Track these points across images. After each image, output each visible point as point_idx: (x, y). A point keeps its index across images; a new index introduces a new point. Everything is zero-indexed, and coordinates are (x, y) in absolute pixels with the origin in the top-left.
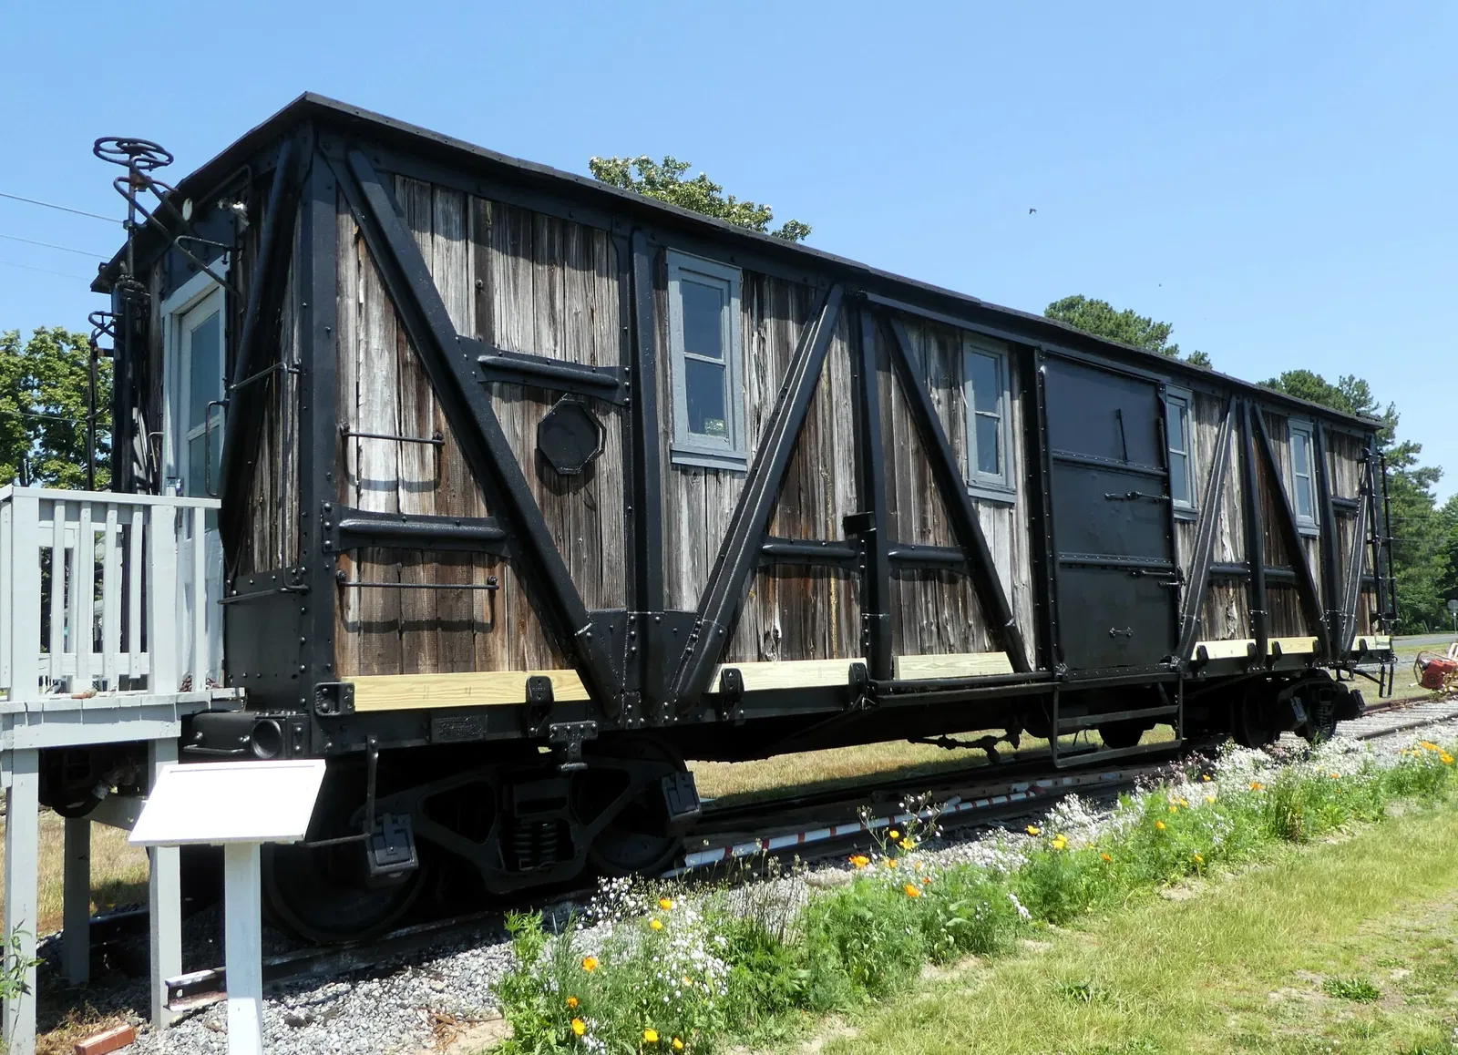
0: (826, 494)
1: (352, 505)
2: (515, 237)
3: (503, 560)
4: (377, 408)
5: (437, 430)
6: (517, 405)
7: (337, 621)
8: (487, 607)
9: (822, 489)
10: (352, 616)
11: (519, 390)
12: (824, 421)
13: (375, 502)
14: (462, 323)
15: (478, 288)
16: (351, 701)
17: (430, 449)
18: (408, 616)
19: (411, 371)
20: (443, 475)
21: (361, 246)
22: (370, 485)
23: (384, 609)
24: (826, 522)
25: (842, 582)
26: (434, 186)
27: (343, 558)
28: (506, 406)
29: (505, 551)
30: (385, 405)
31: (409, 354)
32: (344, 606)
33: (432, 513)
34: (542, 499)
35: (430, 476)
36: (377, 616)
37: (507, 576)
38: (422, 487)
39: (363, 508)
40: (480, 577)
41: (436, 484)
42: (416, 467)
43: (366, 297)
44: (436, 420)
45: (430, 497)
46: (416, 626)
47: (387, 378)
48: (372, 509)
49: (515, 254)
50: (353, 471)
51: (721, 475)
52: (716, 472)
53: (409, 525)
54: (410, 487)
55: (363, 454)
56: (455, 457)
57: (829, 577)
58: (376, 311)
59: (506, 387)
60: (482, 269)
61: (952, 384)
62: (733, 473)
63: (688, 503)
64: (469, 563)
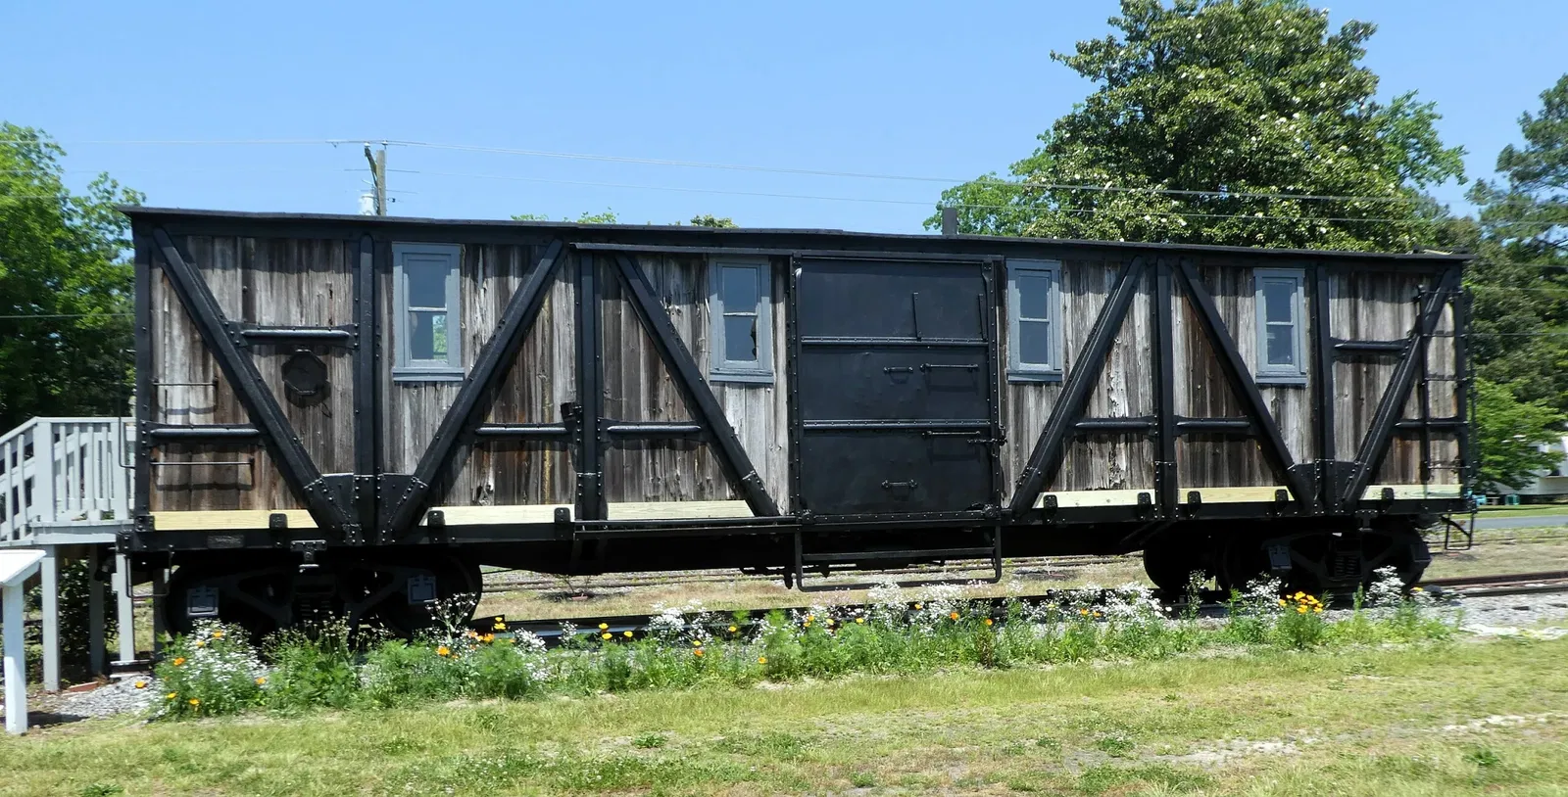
0: (543, 390)
1: (161, 421)
2: (271, 256)
3: (260, 447)
4: (177, 367)
5: (216, 376)
6: (273, 358)
7: (151, 483)
8: (249, 473)
9: (539, 388)
10: (160, 482)
11: (273, 348)
12: (543, 339)
13: (176, 420)
14: (233, 313)
15: (244, 291)
16: (153, 525)
17: (211, 389)
18: (194, 481)
19: (199, 345)
20: (220, 400)
21: (166, 282)
22: (173, 412)
23: (180, 476)
24: (543, 411)
25: (558, 454)
26: (213, 238)
27: (155, 450)
28: (263, 360)
29: (261, 442)
30: (183, 365)
31: (197, 336)
32: (156, 475)
33: (212, 424)
34: (290, 413)
35: (211, 404)
36: (176, 482)
37: (263, 458)
38: (206, 411)
39: (169, 423)
40: (244, 458)
41: (215, 409)
42: (202, 397)
43: (170, 308)
44: (215, 370)
45: (211, 416)
46: (200, 487)
47: (183, 351)
48: (173, 423)
49: (271, 270)
50: (161, 404)
51: (438, 386)
52: (434, 384)
53: (196, 430)
54: (197, 411)
55: (169, 394)
56: (228, 391)
57: (543, 449)
58: (176, 315)
59: (264, 347)
60: (247, 281)
61: (696, 298)
62: (451, 383)
63: (410, 405)
64: (237, 451)
